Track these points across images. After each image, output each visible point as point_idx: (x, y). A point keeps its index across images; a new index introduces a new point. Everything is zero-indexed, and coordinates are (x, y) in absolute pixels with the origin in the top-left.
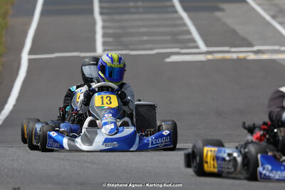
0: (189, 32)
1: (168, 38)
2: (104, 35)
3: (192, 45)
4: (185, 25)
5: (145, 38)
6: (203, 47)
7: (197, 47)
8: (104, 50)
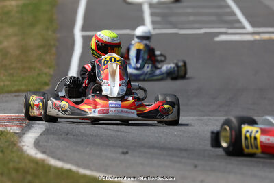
0: (233, 14)
1: (214, 18)
2: (152, 15)
3: (237, 25)
4: (229, 7)
5: (192, 18)
6: (249, 28)
7: (243, 28)
8: (154, 29)
